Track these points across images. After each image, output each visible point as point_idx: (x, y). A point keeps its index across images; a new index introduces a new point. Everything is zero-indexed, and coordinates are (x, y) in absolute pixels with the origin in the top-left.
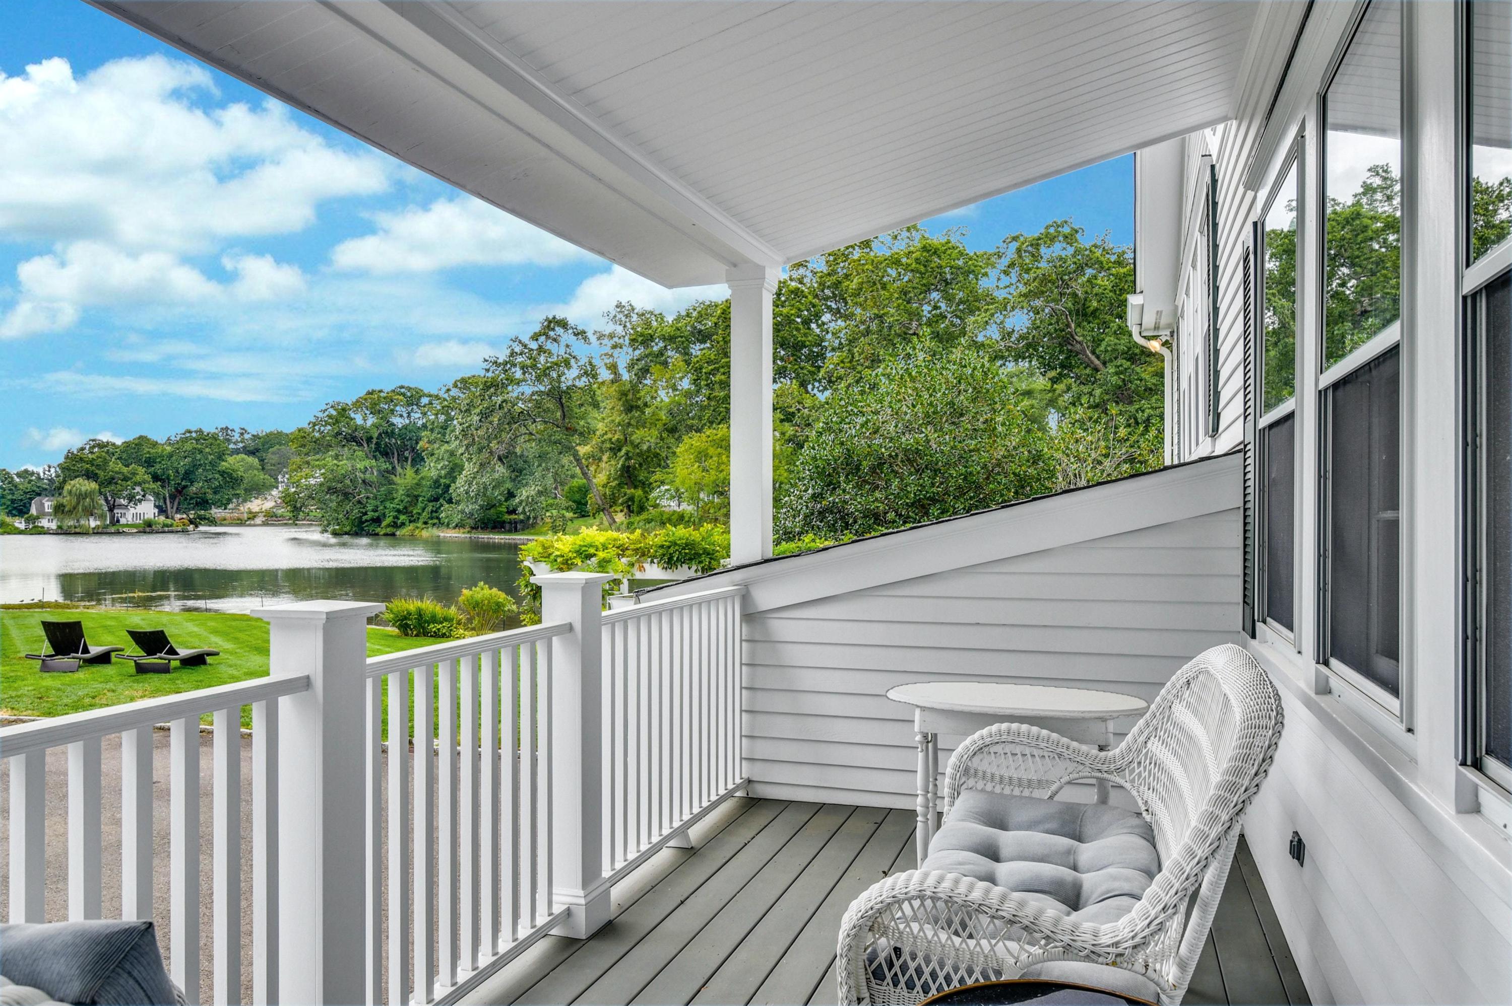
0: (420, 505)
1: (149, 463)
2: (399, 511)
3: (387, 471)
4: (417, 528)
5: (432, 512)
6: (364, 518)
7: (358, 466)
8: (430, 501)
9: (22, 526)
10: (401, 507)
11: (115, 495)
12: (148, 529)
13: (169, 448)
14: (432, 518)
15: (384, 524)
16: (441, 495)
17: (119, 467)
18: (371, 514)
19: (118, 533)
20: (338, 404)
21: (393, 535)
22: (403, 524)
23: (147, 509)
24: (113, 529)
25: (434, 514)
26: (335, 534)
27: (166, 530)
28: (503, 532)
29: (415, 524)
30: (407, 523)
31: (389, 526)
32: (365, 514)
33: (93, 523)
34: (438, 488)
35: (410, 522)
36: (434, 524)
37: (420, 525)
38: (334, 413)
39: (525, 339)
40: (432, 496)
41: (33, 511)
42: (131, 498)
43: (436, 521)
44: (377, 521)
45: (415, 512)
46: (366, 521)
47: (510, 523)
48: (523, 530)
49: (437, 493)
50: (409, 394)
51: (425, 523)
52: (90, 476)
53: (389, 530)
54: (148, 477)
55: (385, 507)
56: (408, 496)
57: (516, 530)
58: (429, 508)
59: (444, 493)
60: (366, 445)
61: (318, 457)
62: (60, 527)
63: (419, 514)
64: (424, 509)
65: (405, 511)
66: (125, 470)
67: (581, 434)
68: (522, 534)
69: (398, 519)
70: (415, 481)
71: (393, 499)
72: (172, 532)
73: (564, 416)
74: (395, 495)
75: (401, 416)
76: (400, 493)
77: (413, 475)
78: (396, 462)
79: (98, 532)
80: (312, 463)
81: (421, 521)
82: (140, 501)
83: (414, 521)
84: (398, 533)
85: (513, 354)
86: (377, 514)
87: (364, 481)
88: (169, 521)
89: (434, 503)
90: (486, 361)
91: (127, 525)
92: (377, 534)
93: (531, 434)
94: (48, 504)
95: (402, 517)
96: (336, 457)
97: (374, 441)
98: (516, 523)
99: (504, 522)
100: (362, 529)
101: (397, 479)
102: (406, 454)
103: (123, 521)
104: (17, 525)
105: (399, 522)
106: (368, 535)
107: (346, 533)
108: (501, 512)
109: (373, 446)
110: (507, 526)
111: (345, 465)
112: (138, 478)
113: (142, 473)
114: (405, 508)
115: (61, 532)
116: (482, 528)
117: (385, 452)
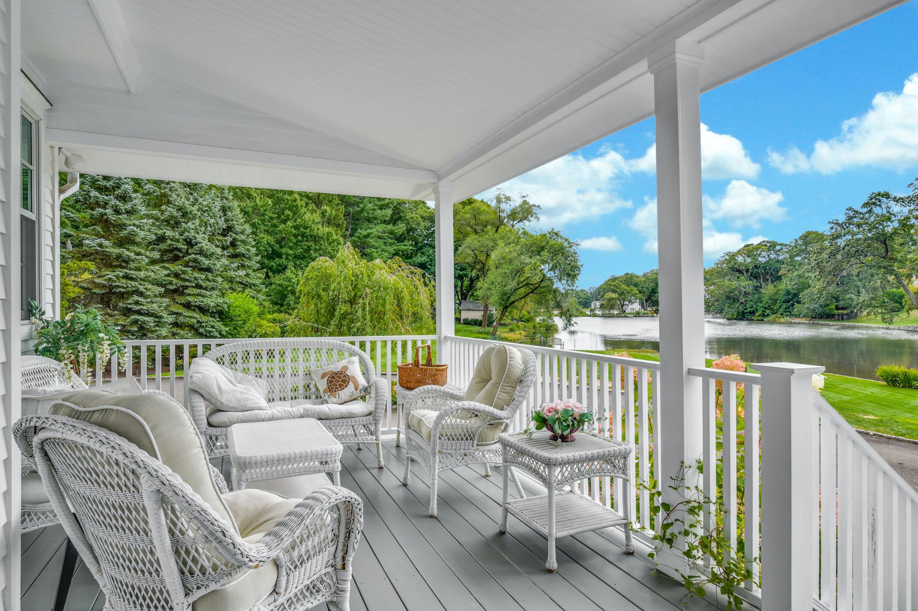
0: (778, 305)
1: (636, 285)
2: (765, 308)
3: (757, 287)
4: (777, 317)
5: (786, 308)
6: (746, 311)
7: (742, 285)
8: (784, 302)
9: (589, 313)
10: (767, 306)
11: (624, 301)
12: (638, 315)
13: (643, 279)
14: (786, 312)
15: (757, 315)
16: (791, 299)
17: (626, 287)
18: (749, 309)
19: (625, 317)
20: (730, 253)
21: (762, 320)
22: (768, 315)
23: (636, 306)
24: (623, 315)
25: (787, 310)
26: (728, 319)
27: (645, 315)
28: (833, 321)
29: (776, 315)
30: (771, 314)
31: (760, 315)
32: (746, 309)
33: (616, 312)
34: (789, 295)
35: (772, 314)
36: (787, 315)
37: (778, 315)
38: (728, 257)
39: (858, 208)
40: (785, 299)
41: (593, 307)
42: (630, 301)
43: (788, 313)
44: (753, 313)
45: (775, 308)
46: (747, 313)
47: (838, 315)
48: (848, 319)
49: (789, 298)
50: (768, 245)
51: (782, 314)
52: (614, 291)
53: (760, 318)
54: (637, 292)
55: (757, 306)
56: (771, 300)
57: (843, 319)
58: (784, 306)
59: (793, 298)
60: (745, 273)
61: (720, 280)
62: (602, 314)
63: (778, 309)
64: (780, 307)
65: (769, 308)
66: (628, 289)
67: (900, 261)
68: (848, 322)
69: (765, 312)
70: (774, 292)
71: (762, 301)
72: (647, 316)
73: (887, 251)
74: (763, 299)
75: (764, 257)
76: (766, 299)
77: (773, 288)
78: (762, 281)
79: (618, 316)
80: (717, 283)
81: (779, 313)
82: (634, 302)
83: (775, 313)
84: (765, 320)
85: (850, 218)
86: (752, 309)
87: (745, 292)
88: (646, 312)
89: (787, 304)
90: (830, 222)
91: (628, 313)
92: (753, 320)
93: (862, 263)
94: (598, 304)
95: (768, 311)
96: (730, 280)
97: (750, 271)
98: (842, 315)
99: (834, 314)
100: (744, 317)
101: (763, 291)
102: (768, 277)
103: (627, 311)
104: (587, 313)
105: (766, 314)
106: (748, 320)
107: (735, 319)
108: (831, 309)
109: (749, 274)
110: (836, 317)
111: (735, 284)
112: (634, 292)
113: (635, 290)
114: (769, 306)
115: (604, 316)
116: (819, 318)
117: (755, 276)
